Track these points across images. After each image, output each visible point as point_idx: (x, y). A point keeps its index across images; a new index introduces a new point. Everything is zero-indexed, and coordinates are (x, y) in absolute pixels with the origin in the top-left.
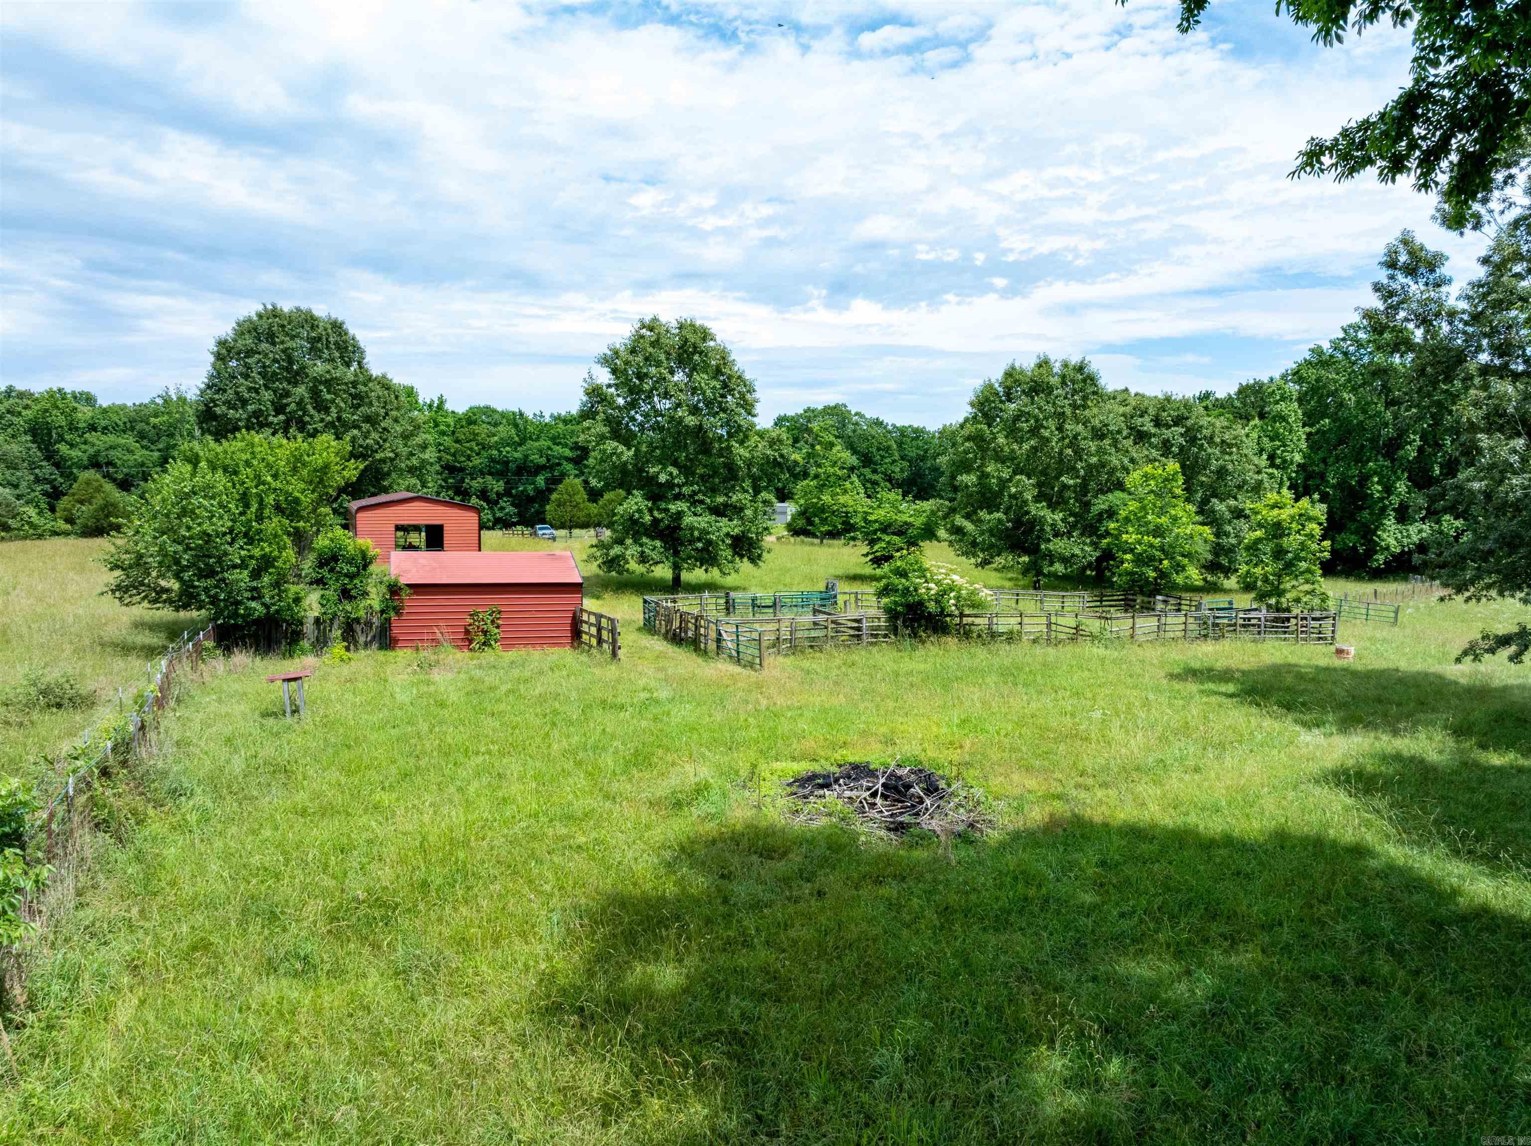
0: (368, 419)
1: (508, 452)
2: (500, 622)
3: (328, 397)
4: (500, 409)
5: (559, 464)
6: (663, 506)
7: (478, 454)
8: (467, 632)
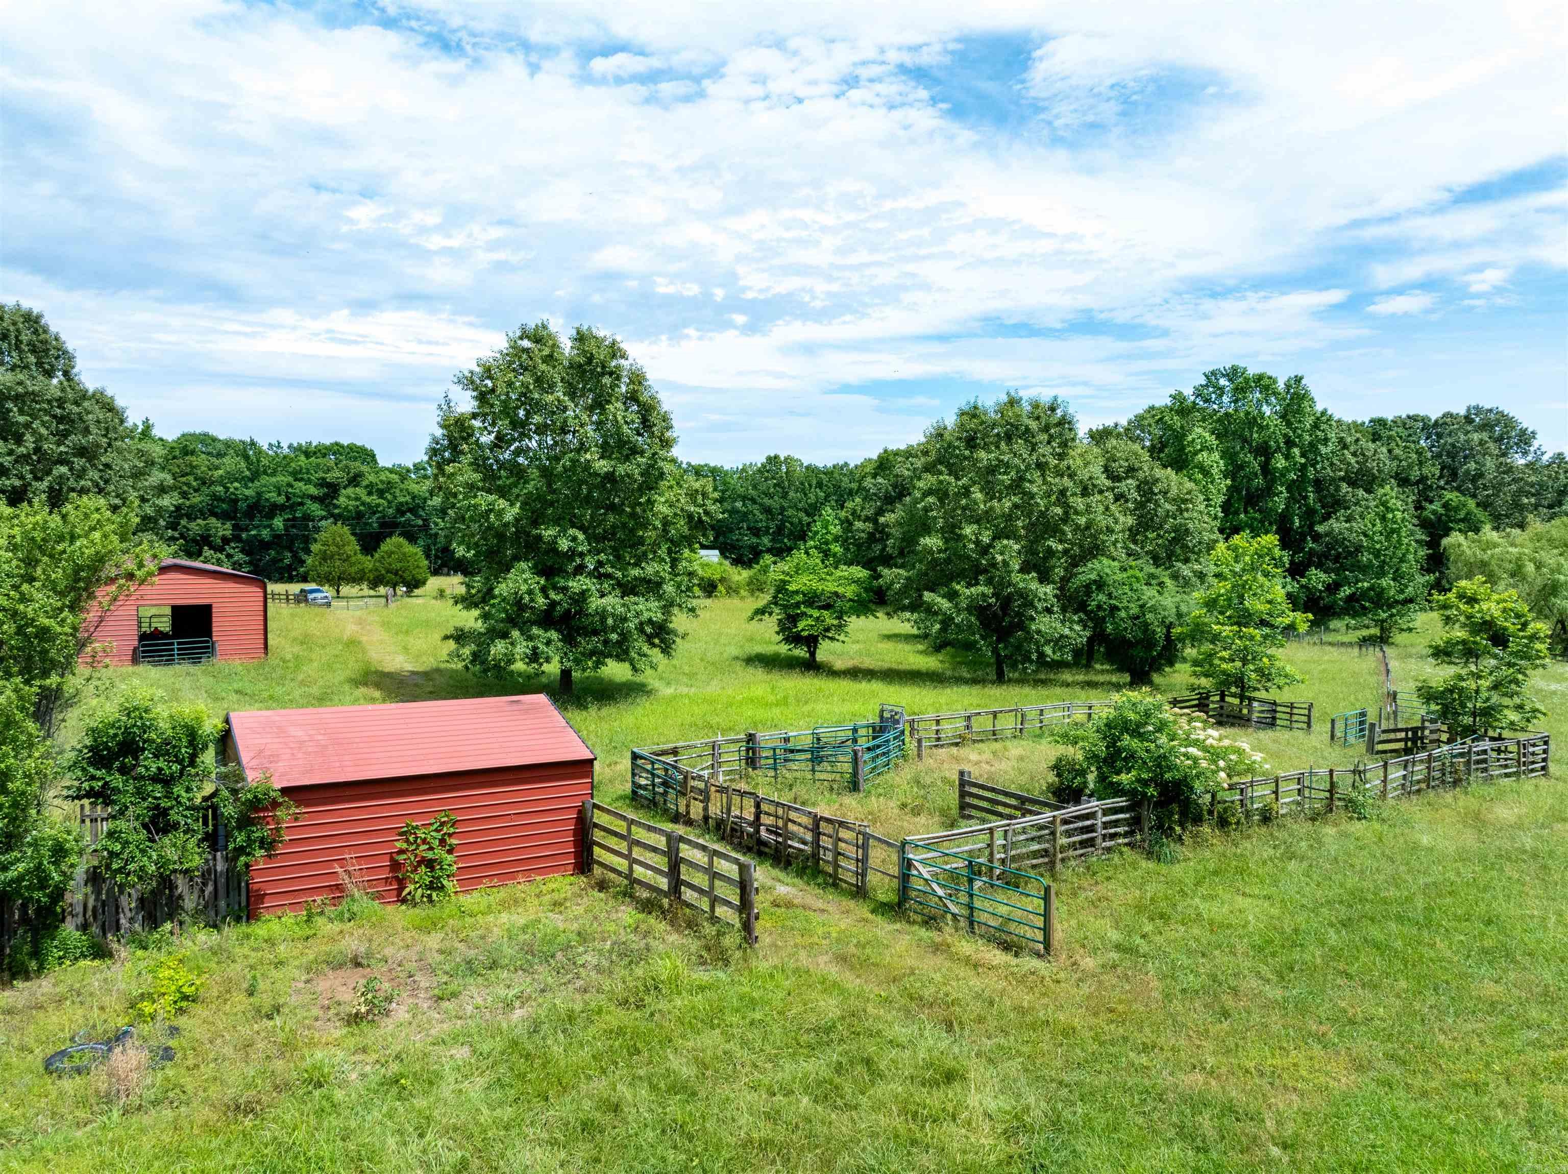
0: (82, 452)
1: (236, 489)
2: (454, 841)
3: (21, 419)
4: (222, 437)
5: (302, 504)
6: (562, 583)
7: (196, 491)
8: (395, 866)
